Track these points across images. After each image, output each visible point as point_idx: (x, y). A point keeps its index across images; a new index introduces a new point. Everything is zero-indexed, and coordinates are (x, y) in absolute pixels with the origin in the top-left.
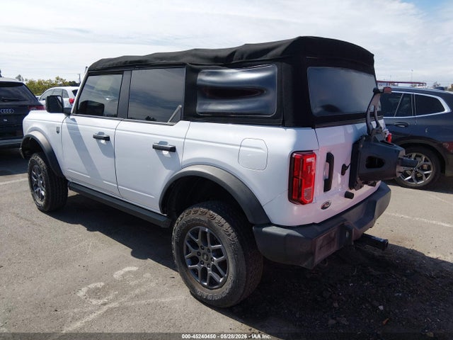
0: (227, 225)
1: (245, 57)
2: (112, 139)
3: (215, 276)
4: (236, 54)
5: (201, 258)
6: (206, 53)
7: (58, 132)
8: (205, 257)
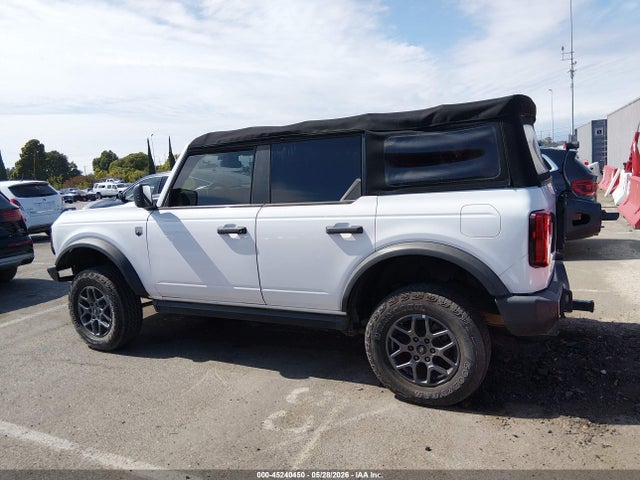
0: (454, 306)
1: (449, 119)
2: (250, 230)
3: (439, 369)
4: (436, 116)
5: (415, 352)
6: (392, 118)
7: (139, 234)
8: (422, 349)
